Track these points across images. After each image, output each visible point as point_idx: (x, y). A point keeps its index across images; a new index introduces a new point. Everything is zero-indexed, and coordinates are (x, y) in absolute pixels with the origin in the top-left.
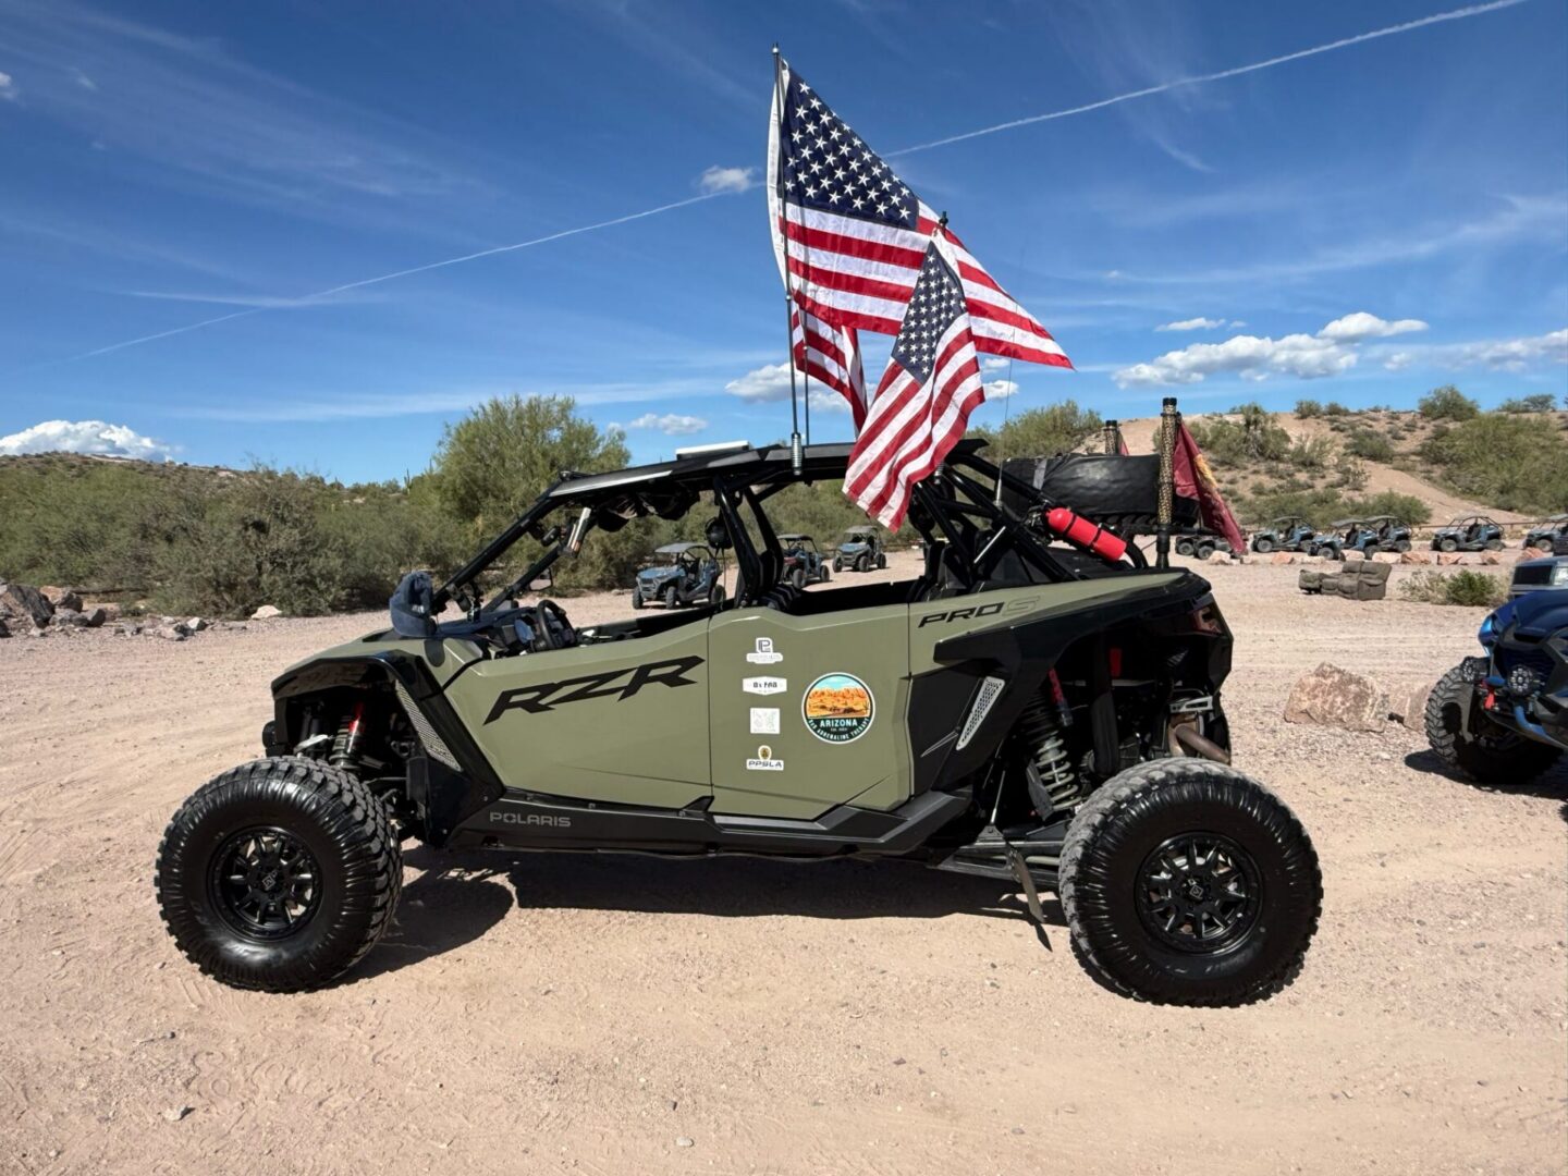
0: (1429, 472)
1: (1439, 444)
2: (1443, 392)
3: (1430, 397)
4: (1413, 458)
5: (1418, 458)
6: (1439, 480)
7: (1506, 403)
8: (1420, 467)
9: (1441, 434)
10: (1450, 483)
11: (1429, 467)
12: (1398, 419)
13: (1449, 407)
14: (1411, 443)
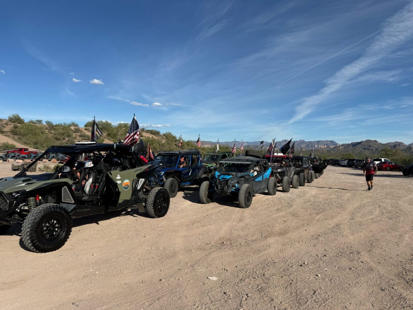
0: (14, 137)
1: (16, 130)
2: (15, 115)
3: (11, 116)
4: (9, 133)
5: (10, 133)
6: (17, 140)
7: (30, 121)
8: (11, 136)
9: (16, 127)
10: (20, 141)
11: (13, 136)
12: (3, 121)
13: (16, 120)
14: (7, 129)
